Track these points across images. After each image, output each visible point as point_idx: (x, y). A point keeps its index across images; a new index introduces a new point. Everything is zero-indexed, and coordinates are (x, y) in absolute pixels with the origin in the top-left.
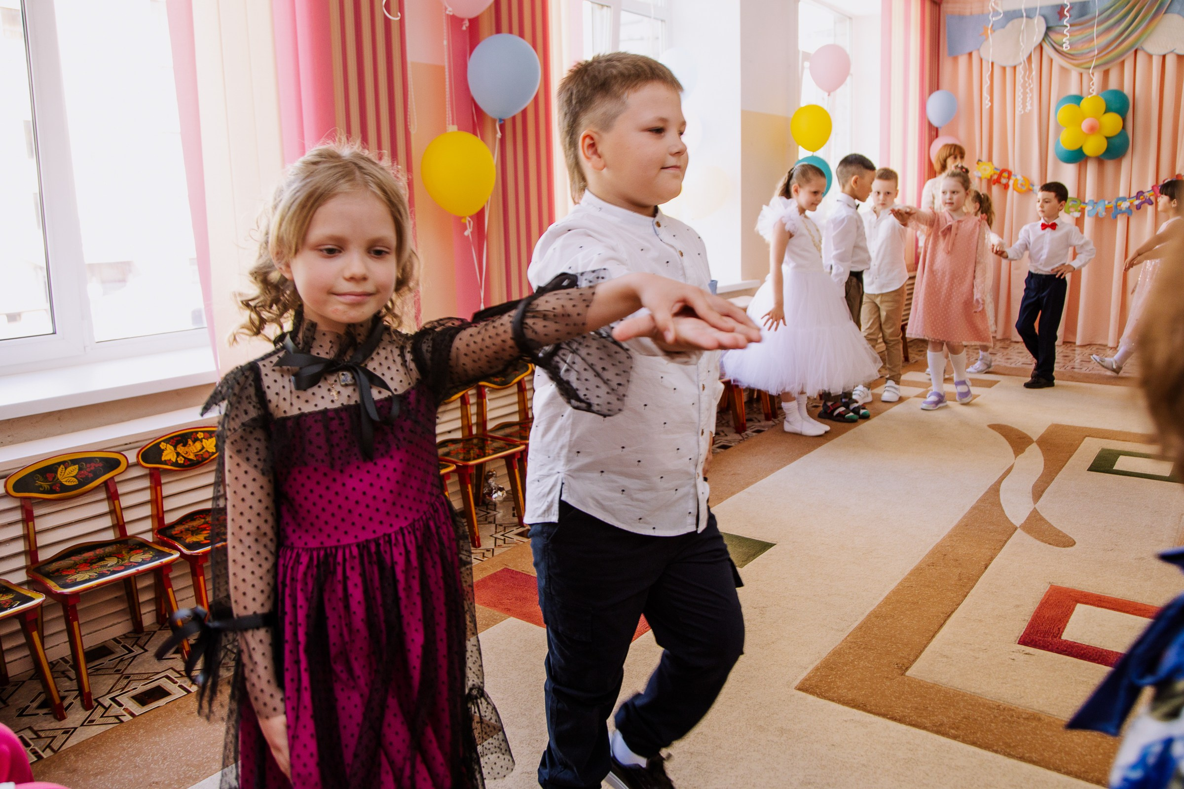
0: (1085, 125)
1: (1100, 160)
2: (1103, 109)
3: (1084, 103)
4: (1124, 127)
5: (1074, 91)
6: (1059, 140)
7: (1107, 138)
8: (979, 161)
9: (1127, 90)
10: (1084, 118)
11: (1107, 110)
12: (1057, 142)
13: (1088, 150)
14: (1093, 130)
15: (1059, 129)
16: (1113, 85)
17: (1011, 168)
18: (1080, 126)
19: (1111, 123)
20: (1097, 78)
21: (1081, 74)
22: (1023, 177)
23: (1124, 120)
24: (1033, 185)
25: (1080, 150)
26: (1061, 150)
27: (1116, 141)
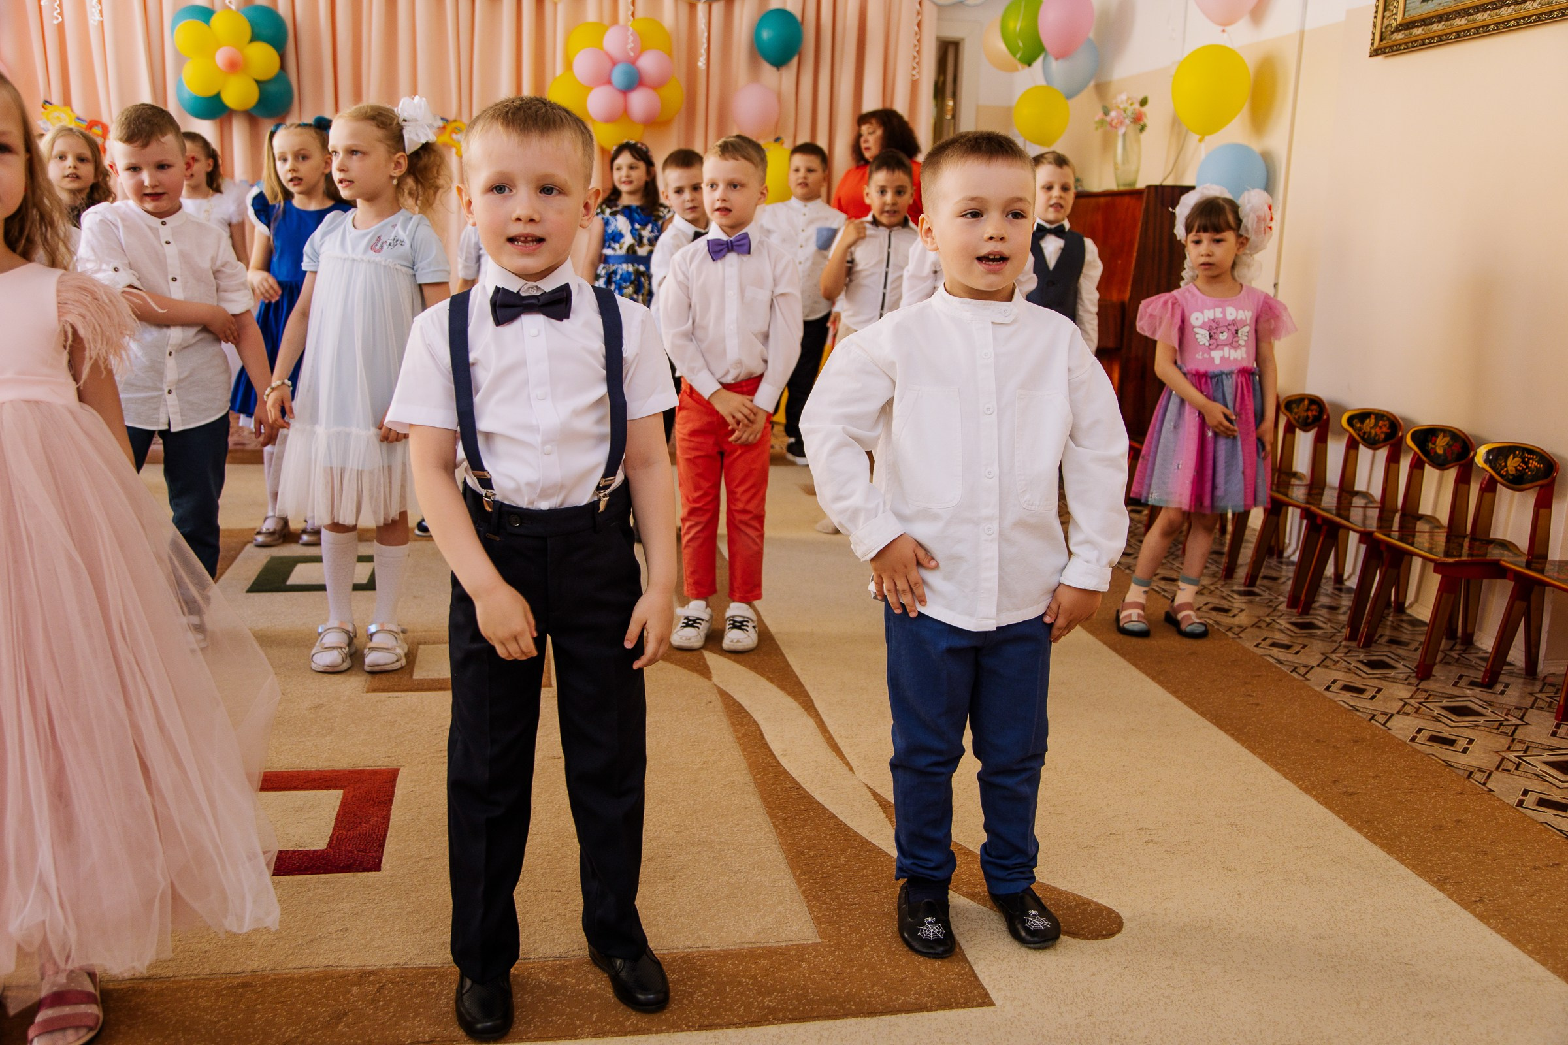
0: (221, 57)
1: (252, 117)
2: (248, 34)
3: (215, 20)
4: (283, 67)
6: (182, 78)
7: (259, 83)
8: (46, 102)
9: (283, 9)
10: (219, 46)
11: (255, 38)
12: (180, 83)
13: (231, 99)
14: (234, 66)
15: (180, 60)
17: (105, 119)
18: (213, 58)
19: (262, 57)
23: (282, 56)
25: (217, 98)
26: (186, 96)
27: (272, 88)
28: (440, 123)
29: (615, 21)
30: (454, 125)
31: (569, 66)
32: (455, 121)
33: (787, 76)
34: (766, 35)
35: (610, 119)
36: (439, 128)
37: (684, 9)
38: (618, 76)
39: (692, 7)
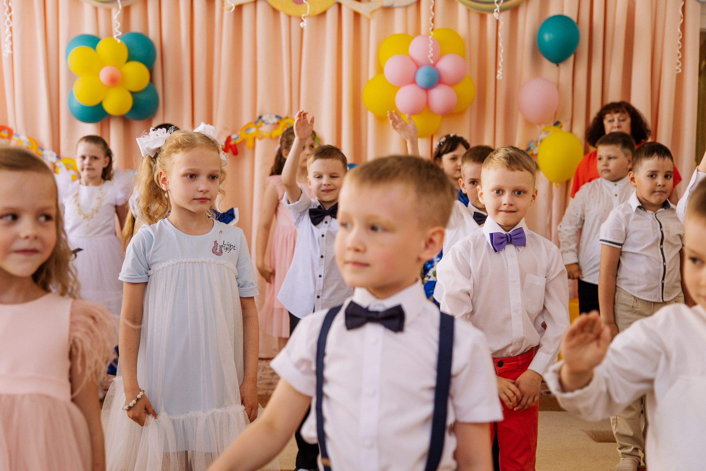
0: (104, 75)
1: (126, 120)
2: (125, 55)
3: (100, 46)
4: (152, 80)
5: (88, 29)
6: (72, 91)
7: (132, 93)
9: (153, 34)
10: (103, 66)
11: (130, 59)
12: (70, 96)
13: (110, 107)
14: (114, 81)
15: (72, 78)
16: (136, 27)
17: (12, 125)
18: (98, 75)
19: (136, 74)
20: (116, 14)
21: (96, 9)
22: (28, 137)
23: (151, 72)
24: (42, 149)
25: (100, 106)
26: (75, 105)
27: (143, 97)
28: (275, 120)
29: (418, 32)
30: (286, 121)
31: (380, 70)
32: (287, 118)
33: (566, 69)
34: (547, 37)
35: (415, 112)
36: (274, 124)
37: (475, 18)
38: (421, 77)
39: (483, 17)
